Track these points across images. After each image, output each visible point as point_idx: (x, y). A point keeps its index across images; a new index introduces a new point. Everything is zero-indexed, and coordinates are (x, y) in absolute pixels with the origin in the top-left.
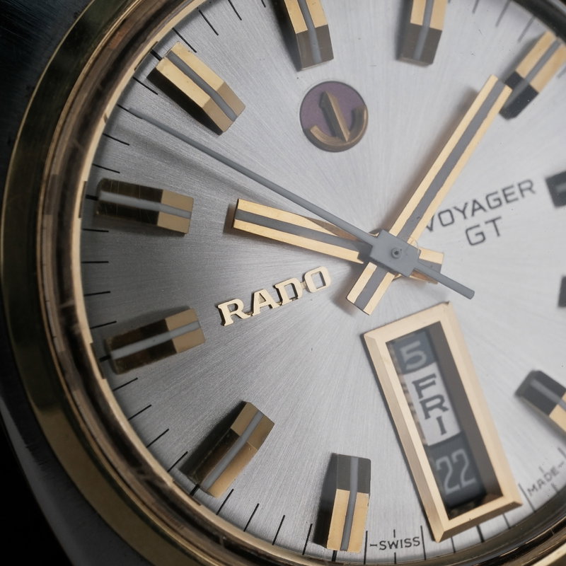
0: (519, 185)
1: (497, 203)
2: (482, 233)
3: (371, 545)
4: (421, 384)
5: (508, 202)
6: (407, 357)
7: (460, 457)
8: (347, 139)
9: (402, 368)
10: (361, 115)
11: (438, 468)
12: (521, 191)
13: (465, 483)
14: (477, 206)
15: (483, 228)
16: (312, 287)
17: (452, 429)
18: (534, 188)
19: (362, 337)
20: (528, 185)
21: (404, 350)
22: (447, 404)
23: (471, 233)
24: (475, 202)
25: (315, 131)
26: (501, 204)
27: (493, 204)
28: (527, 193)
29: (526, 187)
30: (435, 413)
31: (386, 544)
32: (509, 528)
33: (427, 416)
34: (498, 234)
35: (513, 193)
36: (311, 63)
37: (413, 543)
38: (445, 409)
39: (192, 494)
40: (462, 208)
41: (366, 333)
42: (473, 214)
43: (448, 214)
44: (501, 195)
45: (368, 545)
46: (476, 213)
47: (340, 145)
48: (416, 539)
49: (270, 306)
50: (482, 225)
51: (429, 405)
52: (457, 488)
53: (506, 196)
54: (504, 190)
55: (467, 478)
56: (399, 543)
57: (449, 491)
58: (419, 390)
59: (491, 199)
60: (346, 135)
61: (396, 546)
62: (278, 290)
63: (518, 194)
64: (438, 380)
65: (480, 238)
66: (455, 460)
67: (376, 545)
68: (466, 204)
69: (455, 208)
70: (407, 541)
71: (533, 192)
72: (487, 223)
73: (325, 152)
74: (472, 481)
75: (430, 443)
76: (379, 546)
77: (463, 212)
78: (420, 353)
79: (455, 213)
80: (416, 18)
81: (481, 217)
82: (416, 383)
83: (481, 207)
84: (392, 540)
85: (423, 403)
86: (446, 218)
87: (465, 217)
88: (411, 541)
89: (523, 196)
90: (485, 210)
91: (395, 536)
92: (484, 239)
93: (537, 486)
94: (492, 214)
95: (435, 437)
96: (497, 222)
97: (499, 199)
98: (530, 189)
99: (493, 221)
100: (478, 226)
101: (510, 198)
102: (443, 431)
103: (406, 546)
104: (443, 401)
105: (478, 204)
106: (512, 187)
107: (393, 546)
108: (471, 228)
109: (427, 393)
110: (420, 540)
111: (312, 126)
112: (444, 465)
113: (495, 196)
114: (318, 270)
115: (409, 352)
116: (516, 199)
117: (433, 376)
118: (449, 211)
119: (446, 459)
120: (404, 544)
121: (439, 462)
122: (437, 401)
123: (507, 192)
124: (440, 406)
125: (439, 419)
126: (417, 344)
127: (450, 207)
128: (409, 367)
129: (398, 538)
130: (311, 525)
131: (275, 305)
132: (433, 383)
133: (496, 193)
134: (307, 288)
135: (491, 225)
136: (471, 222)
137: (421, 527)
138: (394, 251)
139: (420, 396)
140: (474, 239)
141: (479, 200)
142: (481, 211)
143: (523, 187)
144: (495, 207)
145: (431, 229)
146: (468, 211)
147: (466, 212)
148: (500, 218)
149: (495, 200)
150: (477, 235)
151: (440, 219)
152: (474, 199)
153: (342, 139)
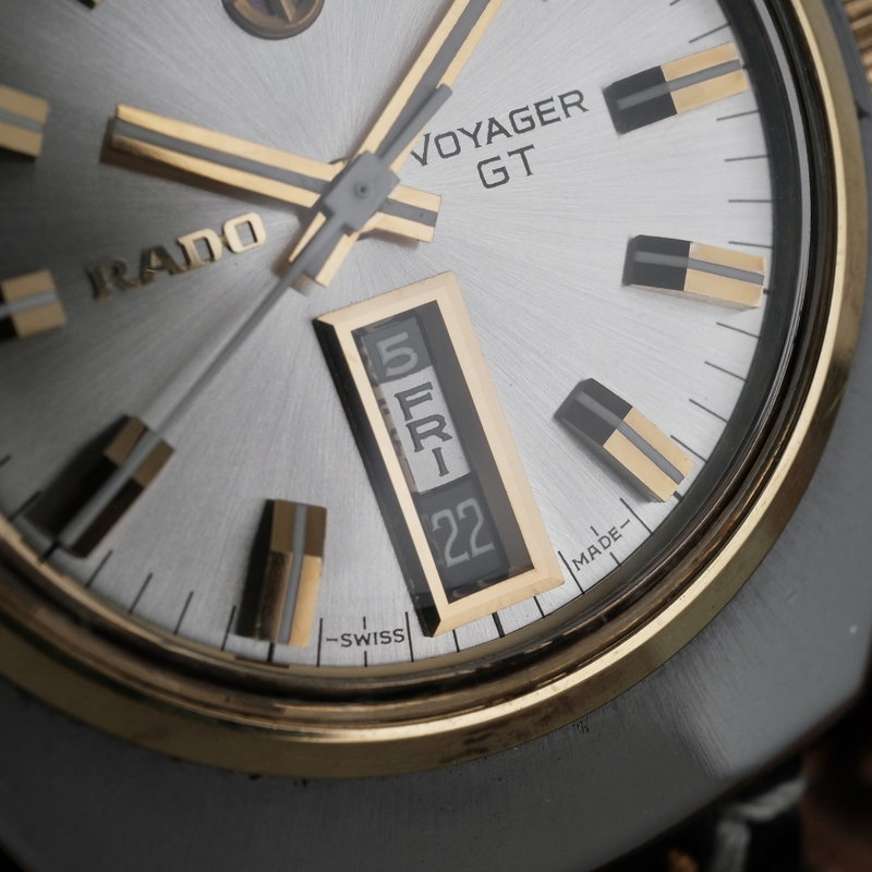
0: (562, 97)
1: (528, 124)
2: (503, 170)
3: (328, 640)
4: (409, 399)
5: (544, 123)
6: (387, 356)
7: (469, 511)
8: (290, 19)
9: (378, 374)
11: (436, 526)
12: (565, 107)
13: (476, 551)
14: (495, 128)
15: (505, 162)
16: (236, 244)
17: (458, 467)
18: (583, 104)
19: (314, 322)
20: (576, 98)
21: (382, 345)
22: (449, 429)
23: (487, 169)
24: (492, 121)
25: (243, 7)
26: (533, 126)
27: (521, 126)
28: (573, 110)
29: (573, 101)
30: (431, 443)
31: (352, 638)
32: (544, 617)
33: (418, 448)
34: (529, 173)
35: (553, 110)
37: (393, 638)
38: (445, 437)
39: (46, 556)
40: (472, 132)
41: (321, 316)
42: (489, 142)
43: (451, 138)
44: (533, 112)
45: (324, 640)
46: (493, 139)
47: (281, 28)
48: (399, 633)
50: (504, 156)
51: (420, 430)
52: (465, 557)
53: (541, 114)
54: (537, 105)
55: (479, 544)
56: (372, 636)
57: (451, 561)
58: (405, 407)
59: (516, 117)
60: (289, 12)
61: (367, 642)
62: (183, 247)
63: (559, 112)
64: (436, 392)
65: (501, 176)
66: (462, 515)
67: (336, 640)
68: (479, 125)
69: (462, 130)
70: (384, 634)
71: (584, 110)
72: (510, 154)
73: (257, 40)
74: (489, 547)
75: (421, 489)
76: (341, 641)
77: (474, 137)
78: (407, 351)
79: (461, 137)
81: (502, 144)
82: (401, 397)
83: (502, 130)
84: (360, 632)
85: (411, 428)
86: (448, 145)
87: (477, 146)
88: (391, 635)
89: (568, 115)
90: (509, 135)
91: (365, 627)
92: (507, 179)
93: (587, 555)
94: (519, 141)
95: (429, 480)
96: (526, 153)
97: (530, 118)
98: (578, 104)
99: (521, 151)
100: (498, 158)
101: (546, 117)
102: (443, 471)
103: (382, 642)
104: (443, 424)
105: (498, 124)
106: (551, 100)
107: (363, 642)
108: (486, 162)
109: (418, 412)
110: (405, 633)
112: (444, 522)
113: (524, 114)
114: (244, 219)
115: (389, 349)
116: (558, 119)
117: (428, 386)
118: (451, 134)
119: (447, 513)
120: (379, 639)
121: (436, 518)
122: (435, 424)
123: (542, 108)
124: (438, 432)
125: (437, 452)
126: (403, 336)
127: (453, 129)
128: (391, 372)
129: (371, 629)
130: (234, 608)
132: (428, 397)
133: (526, 109)
134: (227, 246)
135: (519, 156)
136: (487, 152)
137: (407, 614)
139: (407, 416)
140: (491, 178)
141: (498, 119)
142: (503, 136)
143: (567, 100)
144: (523, 131)
145: (424, 161)
146: (483, 135)
147: (478, 136)
148: (532, 147)
149: (523, 120)
150: (495, 172)
151: (438, 146)
152: (491, 117)
153: (284, 19)
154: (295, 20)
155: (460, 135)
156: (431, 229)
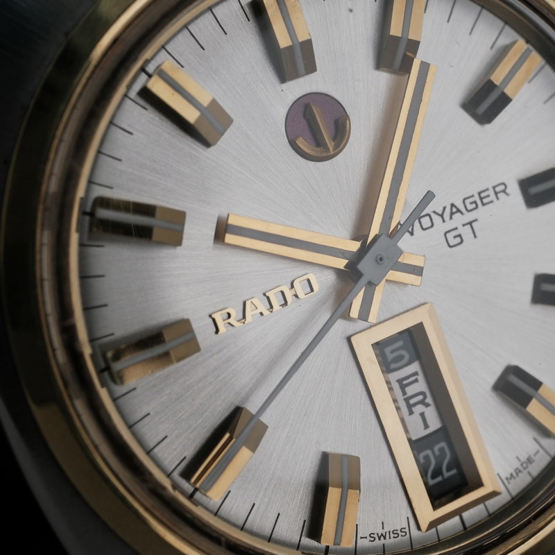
0: (494, 188)
1: (474, 206)
2: (460, 236)
3: (361, 538)
4: (405, 382)
5: (483, 204)
6: (390, 357)
7: (442, 450)
8: (331, 149)
9: (387, 367)
10: (344, 126)
11: (422, 461)
12: (496, 193)
13: (446, 475)
14: (455, 210)
15: (462, 230)
17: (435, 424)
18: (507, 191)
19: (349, 339)
20: (502, 188)
21: (388, 350)
22: (429, 400)
23: (450, 236)
24: (453, 205)
25: (301, 142)
26: (477, 207)
27: (470, 207)
28: (501, 195)
29: (500, 190)
30: (418, 409)
31: (376, 536)
32: (490, 515)
33: (411, 413)
34: (475, 237)
35: (488, 196)
36: (296, 75)
37: (400, 534)
38: (427, 405)
39: (191, 497)
40: (440, 213)
41: (352, 335)
42: (451, 218)
43: (428, 218)
44: (477, 198)
45: (359, 538)
46: (454, 216)
47: (325, 155)
48: (403, 530)
49: (261, 314)
50: (460, 227)
51: (412, 401)
52: (439, 479)
53: (482, 199)
54: (479, 194)
55: (448, 469)
56: (388, 534)
57: (431, 482)
58: (403, 387)
59: (467, 202)
60: (330, 145)
61: (385, 538)
62: (268, 298)
63: (493, 197)
64: (421, 377)
65: (458, 240)
66: (437, 452)
67: (366, 538)
68: (444, 208)
69: (434, 212)
70: (395, 532)
71: (507, 194)
72: (464, 225)
73: (309, 162)
74: (454, 472)
75: (414, 438)
76: (369, 538)
77: (442, 216)
78: (403, 352)
79: (434, 216)
80: (395, 30)
81: (459, 220)
82: (400, 381)
83: (459, 211)
84: (380, 531)
85: (407, 400)
86: (426, 222)
87: (444, 221)
88: (399, 532)
89: (498, 198)
90: (462, 213)
91: (383, 528)
92: (462, 241)
93: (514, 474)
94: (469, 217)
95: (419, 432)
96: (473, 224)
97: (475, 202)
98: (504, 191)
99: (470, 223)
100: (456, 229)
101: (485, 201)
102: (426, 426)
103: (394, 537)
104: (425, 397)
105: (455, 207)
106: (488, 189)
107: (382, 538)
108: (449, 231)
109: (410, 390)
110: (407, 530)
111: (298, 137)
112: (427, 458)
113: (472, 200)
114: (305, 277)
115: (392, 352)
116: (492, 202)
117: (416, 374)
118: (429, 215)
119: (428, 452)
120: (392, 535)
121: (422, 455)
122: (421, 397)
123: (483, 195)
124: (422, 402)
125: (422, 415)
126: (400, 344)
127: (430, 212)
128: (393, 366)
129: (387, 529)
130: (305, 521)
131: (266, 313)
132: (416, 381)
133: (473, 196)
135: (469, 226)
136: (449, 225)
137: (408, 518)
139: (404, 393)
140: (453, 242)
141: (456, 204)
142: (459, 214)
143: (498, 189)
144: (471, 210)
145: (412, 234)
146: (447, 215)
147: (445, 216)
148: (476, 220)
149: (471, 203)
150: (455, 237)
151: (420, 223)
152: (452, 202)
153: (327, 149)
154: (334, 150)
155: (433, 216)
156: (420, 277)
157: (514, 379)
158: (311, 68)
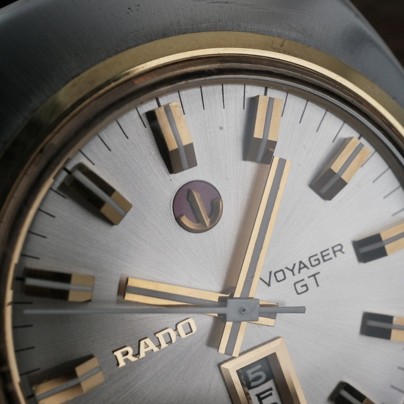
0: (333, 248)
1: (317, 262)
2: (306, 285)
4: (262, 396)
5: (324, 261)
6: (251, 377)
8: (208, 225)
9: (247, 386)
10: (218, 205)
12: (334, 252)
14: (302, 266)
15: (307, 281)
18: (343, 250)
19: (219, 366)
20: (339, 247)
21: (250, 372)
23: (298, 286)
24: (301, 262)
26: (319, 263)
27: (314, 263)
28: (338, 254)
29: (338, 249)
34: (318, 285)
35: (328, 254)
36: (181, 169)
40: (291, 268)
41: (222, 363)
42: (299, 272)
43: (281, 272)
44: (319, 256)
46: (301, 271)
47: (202, 228)
49: (153, 350)
50: (306, 279)
53: (324, 257)
54: (321, 253)
58: (260, 400)
59: (312, 259)
60: (207, 221)
62: (157, 338)
63: (332, 255)
64: (274, 392)
65: (305, 288)
68: (294, 265)
69: (287, 268)
71: (343, 253)
72: (309, 277)
77: (292, 271)
78: (261, 373)
80: (258, 133)
81: (305, 273)
82: (258, 396)
83: (305, 266)
86: (280, 276)
87: (294, 275)
89: (335, 256)
90: (308, 268)
92: (307, 289)
94: (313, 271)
96: (316, 276)
97: (318, 259)
98: (340, 250)
99: (314, 275)
100: (303, 280)
101: (326, 258)
105: (303, 264)
106: (328, 249)
108: (298, 282)
109: (266, 402)
113: (315, 258)
114: (186, 321)
115: (253, 373)
116: (331, 259)
117: (271, 389)
118: (282, 270)
123: (324, 254)
126: (259, 367)
127: (283, 268)
128: (253, 384)
131: (156, 349)
132: (271, 394)
133: (316, 255)
134: (179, 335)
135: (313, 278)
136: (298, 277)
138: (242, 309)
140: (300, 290)
141: (303, 261)
142: (305, 269)
143: (336, 249)
144: (315, 266)
145: (269, 285)
146: (296, 270)
147: (294, 270)
148: (319, 273)
149: (315, 260)
150: (302, 286)
151: (276, 277)
152: (300, 260)
153: (205, 224)
154: (210, 224)
155: (286, 270)
156: (274, 320)
157: (345, 394)
158: (193, 163)
